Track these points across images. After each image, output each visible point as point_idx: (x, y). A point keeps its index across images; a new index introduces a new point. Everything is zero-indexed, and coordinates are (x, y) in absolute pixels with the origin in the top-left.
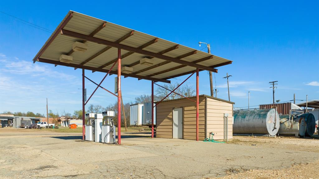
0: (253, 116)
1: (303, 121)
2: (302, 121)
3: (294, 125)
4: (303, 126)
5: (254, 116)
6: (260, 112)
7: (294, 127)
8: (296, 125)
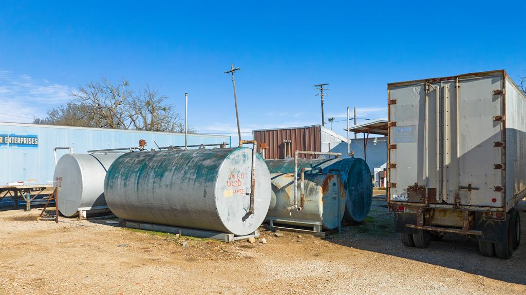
0: (183, 172)
1: (334, 184)
2: (330, 184)
3: (309, 198)
4: (335, 198)
5: (186, 173)
6: (203, 160)
7: (308, 205)
8: (313, 198)
